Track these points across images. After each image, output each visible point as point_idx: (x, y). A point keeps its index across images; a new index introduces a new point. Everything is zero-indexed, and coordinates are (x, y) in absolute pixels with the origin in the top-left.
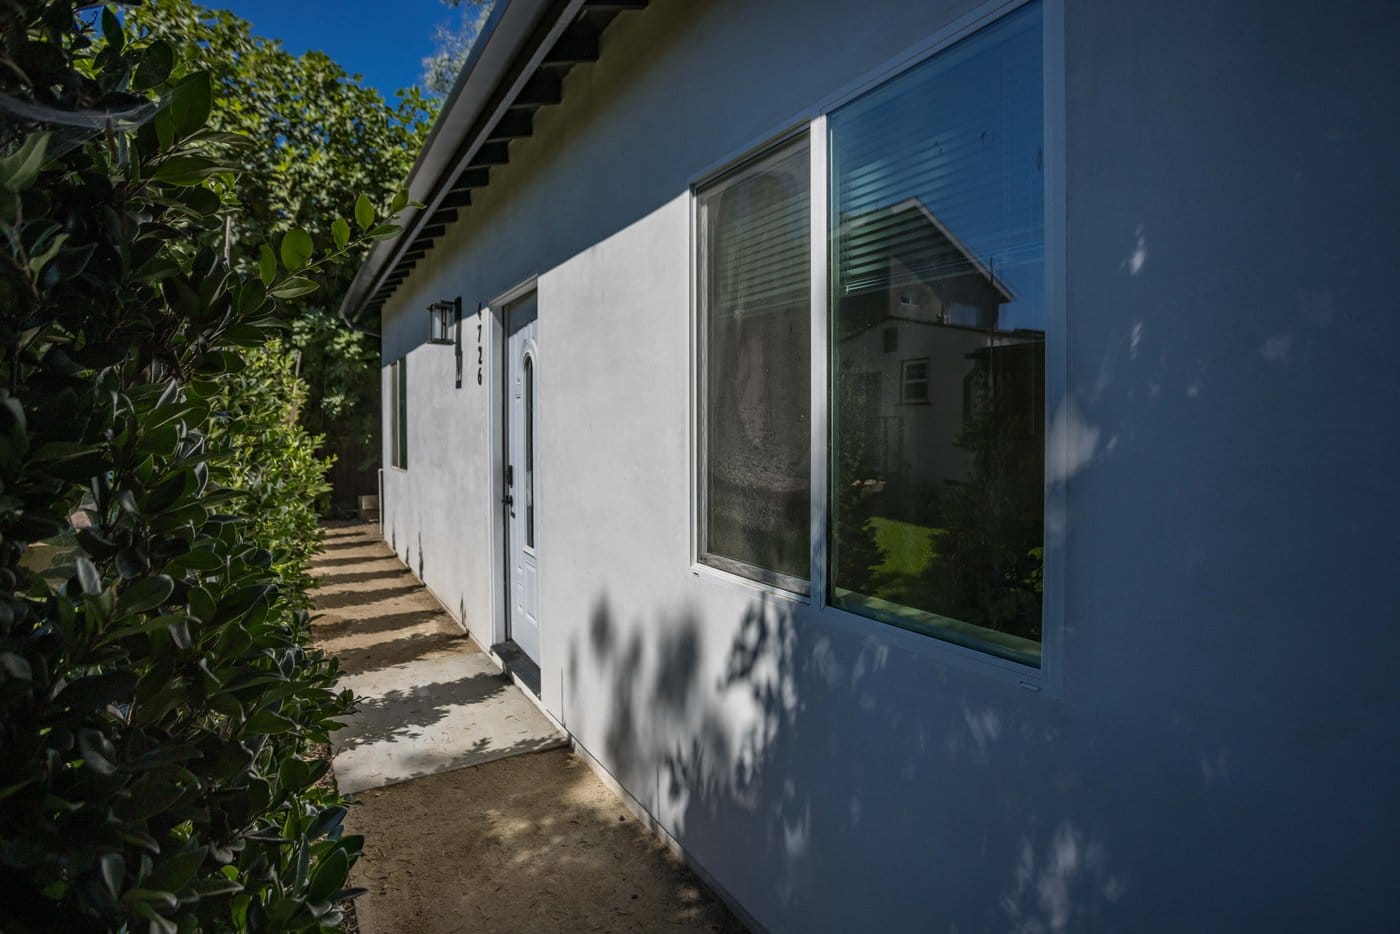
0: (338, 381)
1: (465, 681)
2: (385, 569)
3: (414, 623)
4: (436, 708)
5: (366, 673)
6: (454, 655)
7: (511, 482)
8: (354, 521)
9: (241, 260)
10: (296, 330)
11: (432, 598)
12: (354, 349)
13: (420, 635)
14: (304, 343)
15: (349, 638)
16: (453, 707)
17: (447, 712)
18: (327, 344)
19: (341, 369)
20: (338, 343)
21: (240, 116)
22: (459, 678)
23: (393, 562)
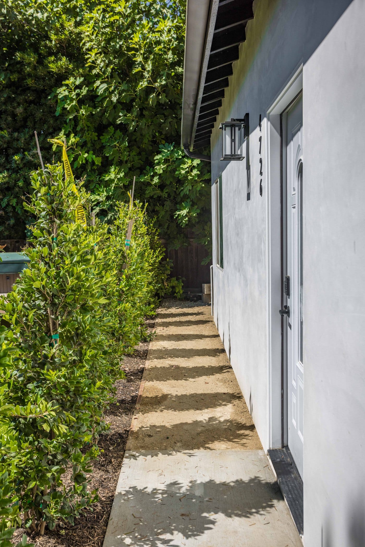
0: (186, 197)
1: (239, 482)
2: (208, 348)
3: (214, 405)
4: (205, 514)
5: (160, 455)
6: (239, 449)
7: (288, 294)
8: (199, 302)
9: (121, 114)
10: (156, 161)
11: (234, 381)
12: (195, 172)
13: (216, 419)
14: (161, 172)
15: (161, 413)
16: (220, 517)
17: (213, 523)
18: (177, 170)
19: (187, 189)
20: (183, 169)
21: (114, 5)
22: (234, 480)
23: (215, 340)
